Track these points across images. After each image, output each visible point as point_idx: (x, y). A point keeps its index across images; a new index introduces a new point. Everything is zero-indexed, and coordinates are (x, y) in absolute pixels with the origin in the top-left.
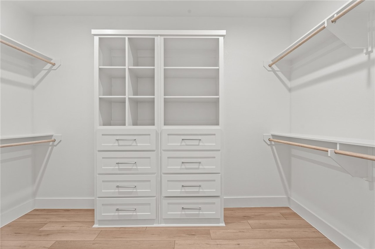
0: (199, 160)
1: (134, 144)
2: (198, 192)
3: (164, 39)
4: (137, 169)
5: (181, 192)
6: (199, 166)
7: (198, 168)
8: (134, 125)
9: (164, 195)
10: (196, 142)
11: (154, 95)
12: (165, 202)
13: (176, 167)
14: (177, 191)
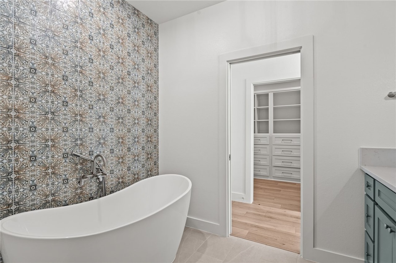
0: (291, 150)
1: (259, 141)
2: (291, 165)
3: (273, 93)
4: (260, 153)
5: (282, 165)
6: (291, 153)
7: (291, 154)
8: (258, 133)
9: (273, 165)
10: (290, 141)
11: (268, 119)
12: (274, 169)
13: (279, 152)
14: (280, 164)
